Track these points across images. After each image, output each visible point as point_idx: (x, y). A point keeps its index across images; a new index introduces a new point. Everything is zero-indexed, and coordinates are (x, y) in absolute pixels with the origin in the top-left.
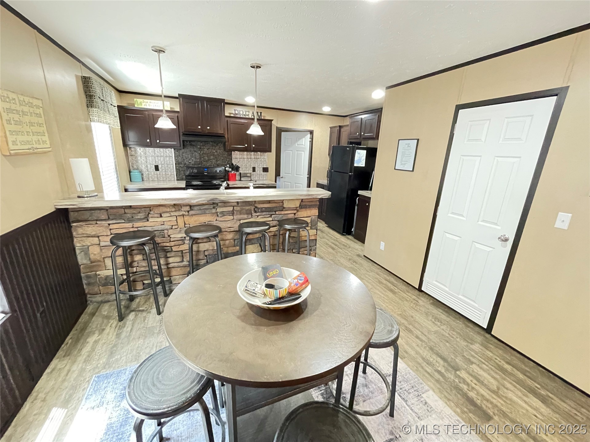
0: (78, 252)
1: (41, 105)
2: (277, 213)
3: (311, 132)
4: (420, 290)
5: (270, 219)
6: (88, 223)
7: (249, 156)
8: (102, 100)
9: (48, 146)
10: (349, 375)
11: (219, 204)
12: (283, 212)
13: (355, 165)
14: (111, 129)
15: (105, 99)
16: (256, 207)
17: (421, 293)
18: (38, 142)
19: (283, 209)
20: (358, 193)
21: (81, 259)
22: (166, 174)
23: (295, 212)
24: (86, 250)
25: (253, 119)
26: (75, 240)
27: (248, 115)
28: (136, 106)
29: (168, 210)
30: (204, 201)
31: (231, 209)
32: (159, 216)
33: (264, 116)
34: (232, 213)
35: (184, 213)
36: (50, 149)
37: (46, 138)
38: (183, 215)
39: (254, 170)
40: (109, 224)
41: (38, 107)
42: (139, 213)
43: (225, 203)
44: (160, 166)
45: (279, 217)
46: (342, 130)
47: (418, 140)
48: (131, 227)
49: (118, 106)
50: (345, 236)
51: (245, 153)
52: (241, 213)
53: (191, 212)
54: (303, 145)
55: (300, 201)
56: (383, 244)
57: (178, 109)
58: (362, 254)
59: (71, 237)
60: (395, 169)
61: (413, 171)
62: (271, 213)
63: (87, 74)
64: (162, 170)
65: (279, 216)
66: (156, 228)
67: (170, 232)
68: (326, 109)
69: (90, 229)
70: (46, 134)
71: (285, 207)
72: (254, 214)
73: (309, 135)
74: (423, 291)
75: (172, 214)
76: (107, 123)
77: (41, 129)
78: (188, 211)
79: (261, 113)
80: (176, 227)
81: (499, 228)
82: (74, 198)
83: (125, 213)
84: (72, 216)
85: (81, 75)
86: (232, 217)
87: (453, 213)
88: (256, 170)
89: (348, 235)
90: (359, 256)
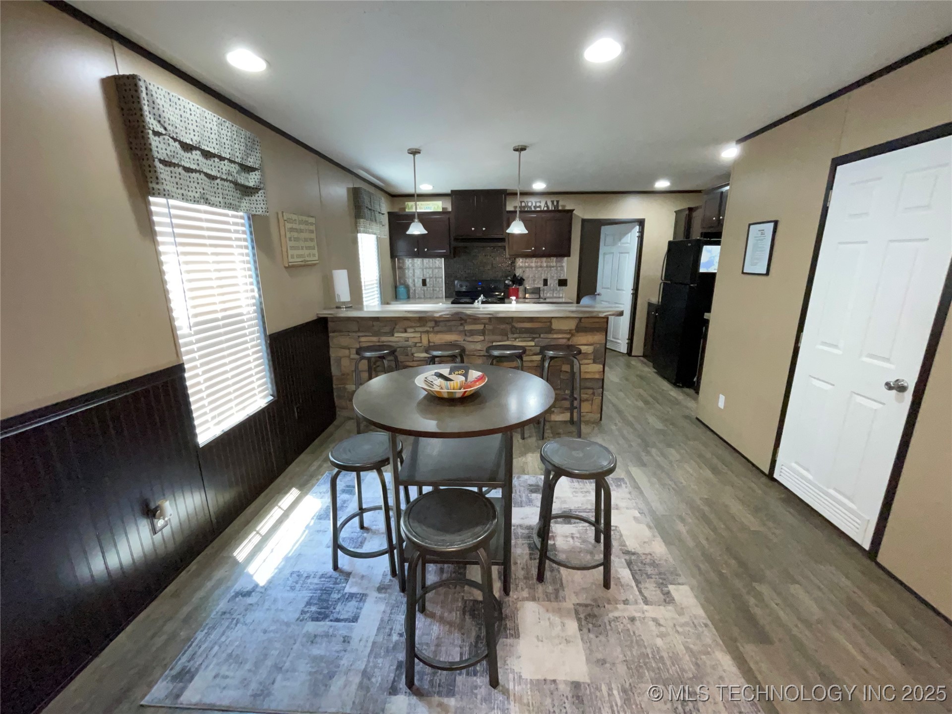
0: (332, 362)
1: (314, 222)
2: (542, 336)
3: (641, 223)
4: (770, 476)
5: (533, 344)
6: (342, 334)
7: (539, 264)
8: (370, 210)
9: (316, 258)
10: (575, 538)
11: (468, 320)
12: (551, 336)
13: (702, 270)
14: (378, 240)
15: (373, 209)
16: (513, 327)
17: (771, 483)
18: (309, 255)
19: (550, 330)
20: (705, 317)
21: (334, 371)
22: (433, 290)
23: (568, 336)
24: (339, 360)
25: (515, 212)
26: (331, 350)
27: (540, 207)
28: (407, 210)
29: (413, 324)
30: (448, 315)
31: (481, 327)
32: (403, 330)
33: (564, 206)
34: (483, 333)
35: (428, 329)
36: (317, 262)
37: (316, 252)
38: (427, 332)
39: (545, 282)
40: (359, 337)
41: (312, 224)
42: (385, 326)
43: (475, 319)
44: (428, 280)
45: (544, 343)
46: (695, 214)
47: (776, 223)
48: (377, 341)
49: (389, 213)
50: (680, 389)
51: (534, 259)
52: (493, 332)
53: (436, 329)
54: (628, 243)
55: (576, 321)
56: (722, 398)
57: (450, 209)
58: (694, 415)
59: (328, 347)
60: (743, 273)
61: (767, 273)
62: (534, 336)
63: (359, 184)
64: (430, 285)
65: (545, 339)
66: (400, 344)
67: (414, 350)
68: (662, 184)
69: (344, 340)
70: (316, 248)
71: (554, 328)
72: (510, 336)
73: (638, 227)
74: (775, 480)
75: (417, 329)
76: (375, 234)
77: (311, 244)
78: (433, 327)
79: (558, 202)
80: (420, 345)
81: (892, 367)
82: (333, 308)
83: (373, 326)
84: (331, 325)
85: (352, 186)
86: (482, 338)
87: (824, 343)
88: (549, 284)
89: (687, 387)
90: (687, 417)
